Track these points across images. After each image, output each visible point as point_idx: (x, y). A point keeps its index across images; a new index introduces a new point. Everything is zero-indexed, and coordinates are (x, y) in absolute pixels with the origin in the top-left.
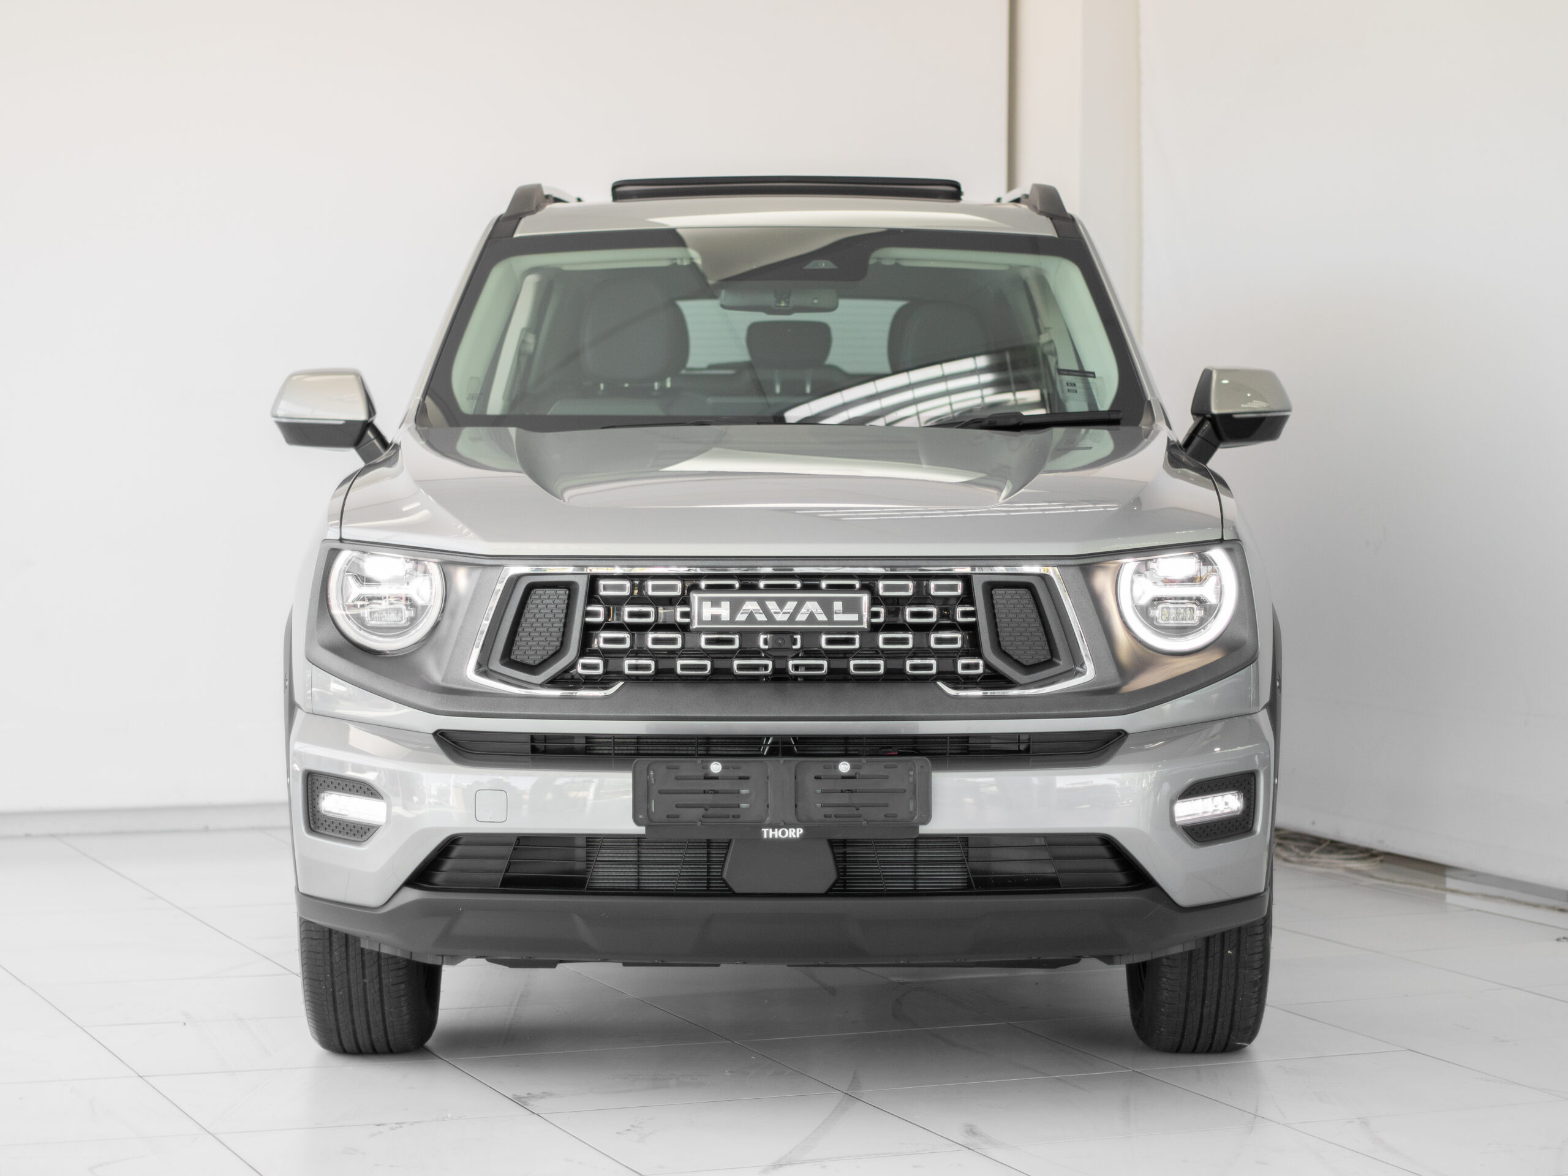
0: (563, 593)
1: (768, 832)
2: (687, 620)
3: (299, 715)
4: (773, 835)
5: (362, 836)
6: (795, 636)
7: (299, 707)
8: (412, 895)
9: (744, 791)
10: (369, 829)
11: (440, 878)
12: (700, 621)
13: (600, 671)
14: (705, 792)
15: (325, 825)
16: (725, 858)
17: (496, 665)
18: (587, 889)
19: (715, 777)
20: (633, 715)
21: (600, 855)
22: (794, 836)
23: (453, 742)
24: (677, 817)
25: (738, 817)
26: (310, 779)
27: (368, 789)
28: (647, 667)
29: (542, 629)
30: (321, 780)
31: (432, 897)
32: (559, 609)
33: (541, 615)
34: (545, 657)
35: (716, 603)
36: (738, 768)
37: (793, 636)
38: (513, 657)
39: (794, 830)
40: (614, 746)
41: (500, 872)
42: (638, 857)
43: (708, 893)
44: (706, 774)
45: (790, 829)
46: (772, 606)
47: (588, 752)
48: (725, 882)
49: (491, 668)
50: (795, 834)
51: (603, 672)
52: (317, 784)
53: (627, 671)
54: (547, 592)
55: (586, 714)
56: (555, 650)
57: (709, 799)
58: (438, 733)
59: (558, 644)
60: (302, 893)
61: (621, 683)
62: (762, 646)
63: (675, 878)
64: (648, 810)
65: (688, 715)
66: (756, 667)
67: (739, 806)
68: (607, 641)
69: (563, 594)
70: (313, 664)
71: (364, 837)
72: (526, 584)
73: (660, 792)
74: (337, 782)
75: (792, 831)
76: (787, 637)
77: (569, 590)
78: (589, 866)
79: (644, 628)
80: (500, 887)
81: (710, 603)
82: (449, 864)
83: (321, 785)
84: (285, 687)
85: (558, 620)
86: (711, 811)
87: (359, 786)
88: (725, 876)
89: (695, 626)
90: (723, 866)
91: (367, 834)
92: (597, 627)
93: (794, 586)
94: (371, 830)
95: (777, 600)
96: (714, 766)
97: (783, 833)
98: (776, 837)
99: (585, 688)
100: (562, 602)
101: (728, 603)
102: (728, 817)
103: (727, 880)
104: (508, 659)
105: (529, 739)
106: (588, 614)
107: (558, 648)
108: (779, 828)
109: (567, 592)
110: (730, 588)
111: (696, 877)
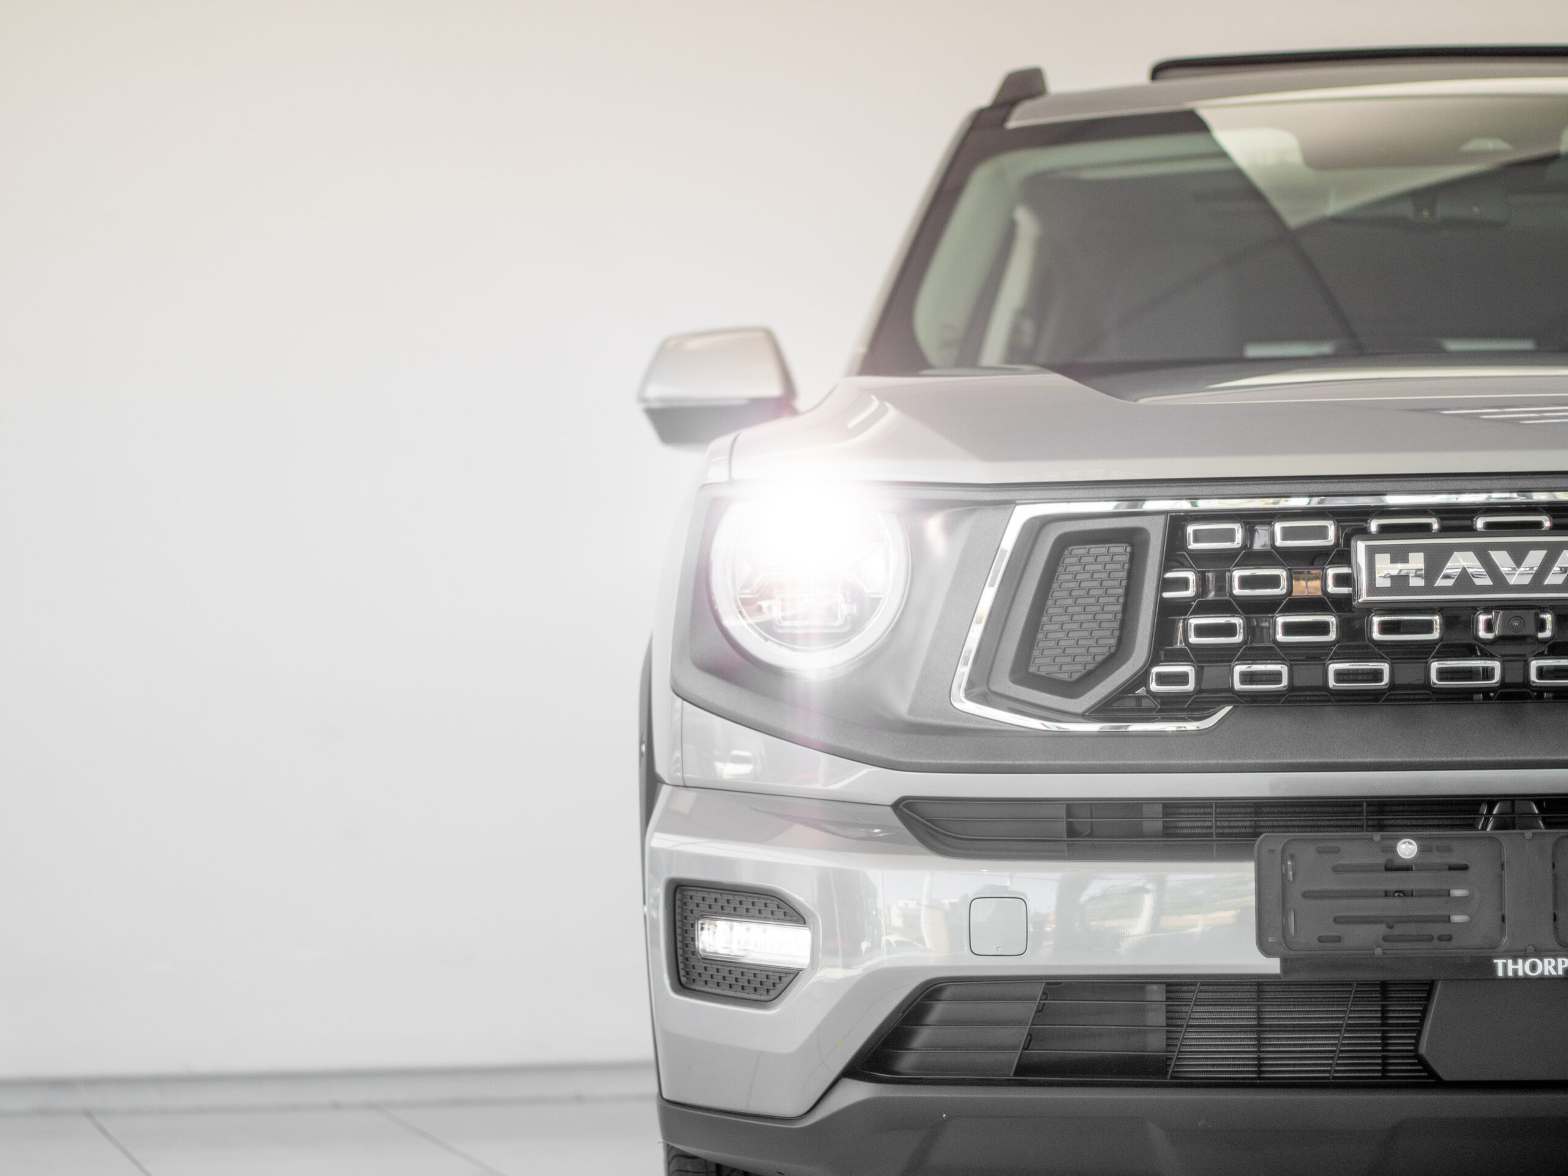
0: (1121, 551)
1: (1505, 966)
2: (1345, 590)
3: (664, 792)
4: (1515, 971)
5: (768, 991)
6: (1543, 616)
7: (663, 782)
8: (857, 1092)
9: (1457, 893)
10: (780, 978)
11: (907, 1061)
12: (1373, 589)
13: (1191, 686)
14: (1387, 894)
15: (706, 976)
16: (1422, 1019)
17: (1004, 684)
18: (1172, 1078)
19: (1406, 867)
20: (1251, 761)
21: (1194, 1015)
22: (1554, 973)
23: (928, 820)
24: (1338, 939)
25: (1449, 938)
26: (678, 896)
27: (778, 907)
28: (1275, 677)
29: (1083, 617)
30: (698, 896)
31: (891, 1095)
32: (1114, 579)
33: (1083, 592)
34: (1089, 667)
35: (1399, 555)
36: (1449, 850)
37: (1537, 615)
38: (1032, 669)
39: (1553, 961)
40: (1216, 821)
41: (1014, 1048)
42: (1259, 1019)
43: (1384, 1083)
44: (1391, 861)
45: (1546, 960)
46: (1502, 560)
47: (1171, 831)
48: (1421, 1061)
49: (994, 688)
50: (1556, 968)
51: (1195, 689)
52: (691, 905)
53: (1238, 686)
54: (1092, 551)
55: (1165, 762)
56: (1107, 654)
57: (1395, 906)
58: (901, 806)
59: (1113, 641)
60: (668, 1101)
61: (1228, 709)
62: (1482, 634)
63: (1331, 1055)
64: (1285, 928)
65: (1350, 760)
66: (1469, 673)
67: (1449, 920)
68: (1201, 631)
69: (1120, 554)
70: (684, 699)
71: (773, 993)
72: (1055, 537)
73: (1306, 895)
74: (726, 897)
75: (1550, 963)
76: (1529, 615)
77: (1132, 545)
78: (1175, 1035)
79: (1270, 606)
80: (1015, 1074)
81: (1388, 555)
82: (923, 1036)
83: (698, 905)
84: (641, 754)
85: (1112, 600)
86: (1400, 929)
87: (764, 901)
88: (1423, 1050)
89: (1364, 597)
90: (1419, 1033)
91: (778, 986)
92: (1182, 608)
93: (1538, 525)
94: (786, 980)
95: (1510, 548)
96: (1404, 846)
97: (1534, 967)
98: (1520, 973)
99: (1162, 718)
100: (1119, 567)
101: (1421, 555)
102: (1430, 938)
103: (1428, 1058)
104: (1023, 674)
105: (1062, 812)
106: (1167, 585)
107: (1113, 650)
108: (1525, 957)
109: (1129, 549)
110: (1425, 529)
111: (1360, 1054)
